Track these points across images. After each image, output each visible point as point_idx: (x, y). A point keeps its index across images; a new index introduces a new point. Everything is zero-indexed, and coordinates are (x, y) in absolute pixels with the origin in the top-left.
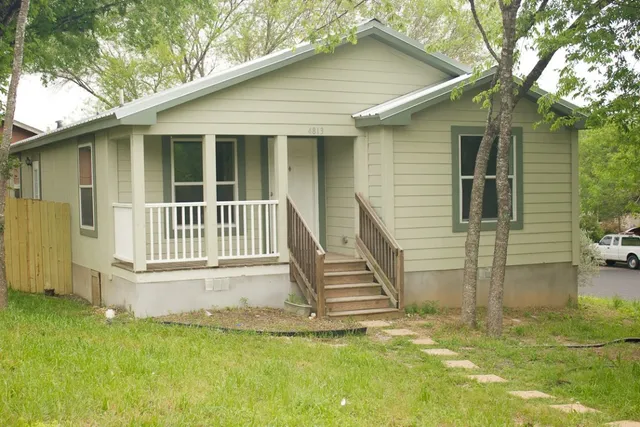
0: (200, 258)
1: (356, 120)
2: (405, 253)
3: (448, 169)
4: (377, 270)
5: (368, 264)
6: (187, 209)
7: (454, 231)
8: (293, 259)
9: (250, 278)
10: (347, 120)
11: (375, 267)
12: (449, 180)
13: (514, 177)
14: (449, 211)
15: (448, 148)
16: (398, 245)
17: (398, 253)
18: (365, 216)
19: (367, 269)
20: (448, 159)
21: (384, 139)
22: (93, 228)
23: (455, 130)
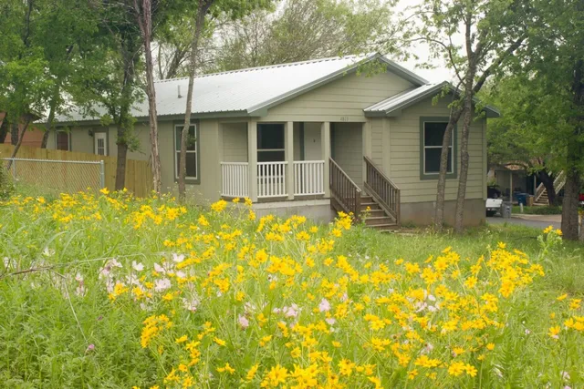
0: (284, 195)
1: (366, 112)
2: (401, 192)
3: (418, 142)
4: (381, 202)
5: (375, 199)
6: (278, 165)
7: (421, 179)
8: (333, 195)
9: (310, 206)
10: (360, 112)
11: (379, 200)
12: (418, 148)
13: (452, 147)
14: (418, 167)
15: (418, 130)
16: (397, 187)
17: (397, 191)
18: (371, 169)
19: (373, 201)
20: (417, 136)
21: (384, 124)
22: (196, 178)
23: (422, 119)
